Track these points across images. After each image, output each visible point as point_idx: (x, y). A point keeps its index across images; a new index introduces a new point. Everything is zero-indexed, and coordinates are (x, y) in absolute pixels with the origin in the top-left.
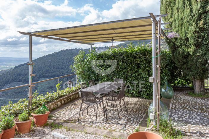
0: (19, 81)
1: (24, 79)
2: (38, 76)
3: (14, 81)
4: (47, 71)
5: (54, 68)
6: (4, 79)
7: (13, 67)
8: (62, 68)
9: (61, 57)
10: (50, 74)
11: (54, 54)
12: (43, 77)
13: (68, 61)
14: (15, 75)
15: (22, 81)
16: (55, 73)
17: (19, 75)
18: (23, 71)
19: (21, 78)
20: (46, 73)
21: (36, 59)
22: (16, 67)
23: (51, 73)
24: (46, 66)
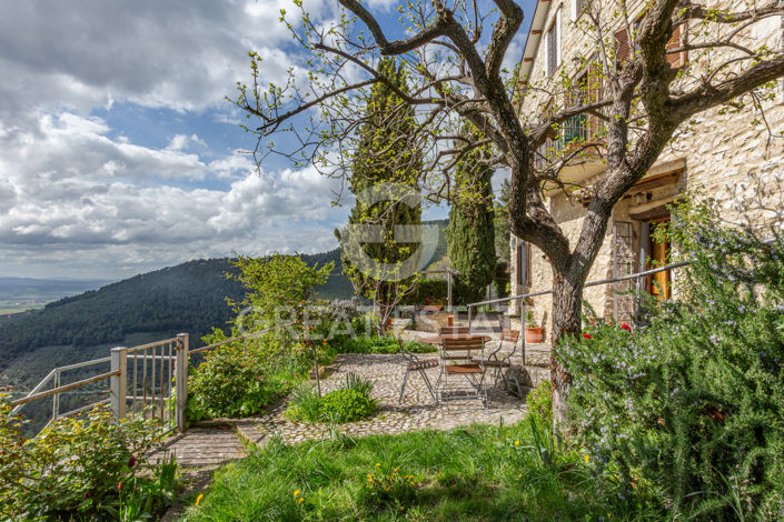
0: (64, 344)
1: (78, 336)
2: (121, 329)
3: (46, 345)
4: (148, 315)
5: (166, 306)
6: (15, 340)
7: (41, 306)
9: (186, 279)
10: (155, 323)
11: (165, 272)
12: (136, 330)
14: (49, 326)
15: (71, 343)
16: (170, 320)
17: (63, 327)
18: (76, 316)
19: (69, 334)
20: (144, 321)
21: (112, 285)
22: (48, 306)
23: (156, 321)
24: (143, 302)
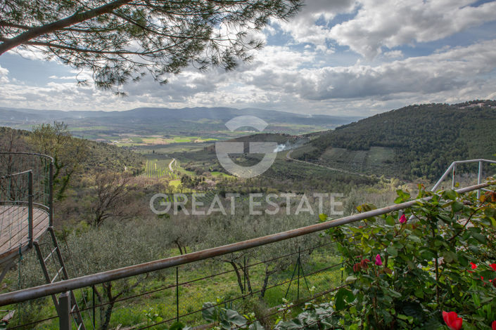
0: (343, 147)
1: (349, 144)
2: (368, 143)
3: (336, 147)
4: (382, 137)
5: (393, 133)
7: (333, 129)
8: (407, 135)
9: (405, 117)
11: (392, 113)
12: (376, 145)
13: (418, 124)
14: (337, 138)
15: (346, 147)
17: (342, 139)
18: (348, 135)
19: (345, 143)
20: (380, 140)
22: (337, 129)
23: (387, 141)
24: (380, 130)
